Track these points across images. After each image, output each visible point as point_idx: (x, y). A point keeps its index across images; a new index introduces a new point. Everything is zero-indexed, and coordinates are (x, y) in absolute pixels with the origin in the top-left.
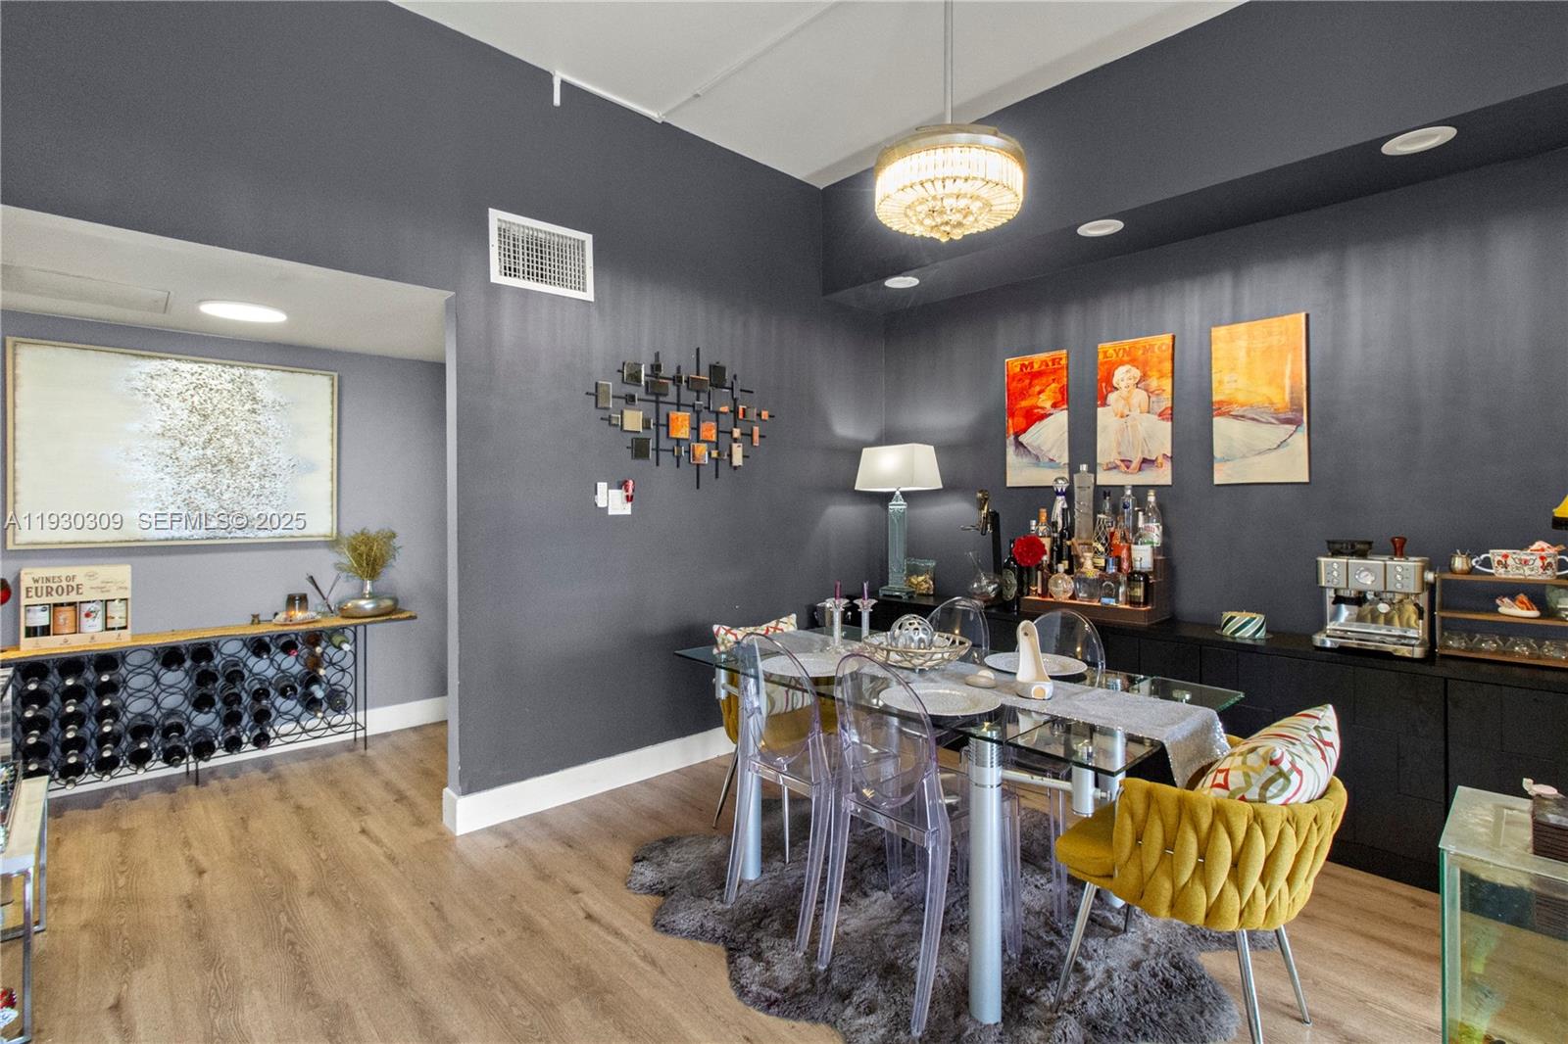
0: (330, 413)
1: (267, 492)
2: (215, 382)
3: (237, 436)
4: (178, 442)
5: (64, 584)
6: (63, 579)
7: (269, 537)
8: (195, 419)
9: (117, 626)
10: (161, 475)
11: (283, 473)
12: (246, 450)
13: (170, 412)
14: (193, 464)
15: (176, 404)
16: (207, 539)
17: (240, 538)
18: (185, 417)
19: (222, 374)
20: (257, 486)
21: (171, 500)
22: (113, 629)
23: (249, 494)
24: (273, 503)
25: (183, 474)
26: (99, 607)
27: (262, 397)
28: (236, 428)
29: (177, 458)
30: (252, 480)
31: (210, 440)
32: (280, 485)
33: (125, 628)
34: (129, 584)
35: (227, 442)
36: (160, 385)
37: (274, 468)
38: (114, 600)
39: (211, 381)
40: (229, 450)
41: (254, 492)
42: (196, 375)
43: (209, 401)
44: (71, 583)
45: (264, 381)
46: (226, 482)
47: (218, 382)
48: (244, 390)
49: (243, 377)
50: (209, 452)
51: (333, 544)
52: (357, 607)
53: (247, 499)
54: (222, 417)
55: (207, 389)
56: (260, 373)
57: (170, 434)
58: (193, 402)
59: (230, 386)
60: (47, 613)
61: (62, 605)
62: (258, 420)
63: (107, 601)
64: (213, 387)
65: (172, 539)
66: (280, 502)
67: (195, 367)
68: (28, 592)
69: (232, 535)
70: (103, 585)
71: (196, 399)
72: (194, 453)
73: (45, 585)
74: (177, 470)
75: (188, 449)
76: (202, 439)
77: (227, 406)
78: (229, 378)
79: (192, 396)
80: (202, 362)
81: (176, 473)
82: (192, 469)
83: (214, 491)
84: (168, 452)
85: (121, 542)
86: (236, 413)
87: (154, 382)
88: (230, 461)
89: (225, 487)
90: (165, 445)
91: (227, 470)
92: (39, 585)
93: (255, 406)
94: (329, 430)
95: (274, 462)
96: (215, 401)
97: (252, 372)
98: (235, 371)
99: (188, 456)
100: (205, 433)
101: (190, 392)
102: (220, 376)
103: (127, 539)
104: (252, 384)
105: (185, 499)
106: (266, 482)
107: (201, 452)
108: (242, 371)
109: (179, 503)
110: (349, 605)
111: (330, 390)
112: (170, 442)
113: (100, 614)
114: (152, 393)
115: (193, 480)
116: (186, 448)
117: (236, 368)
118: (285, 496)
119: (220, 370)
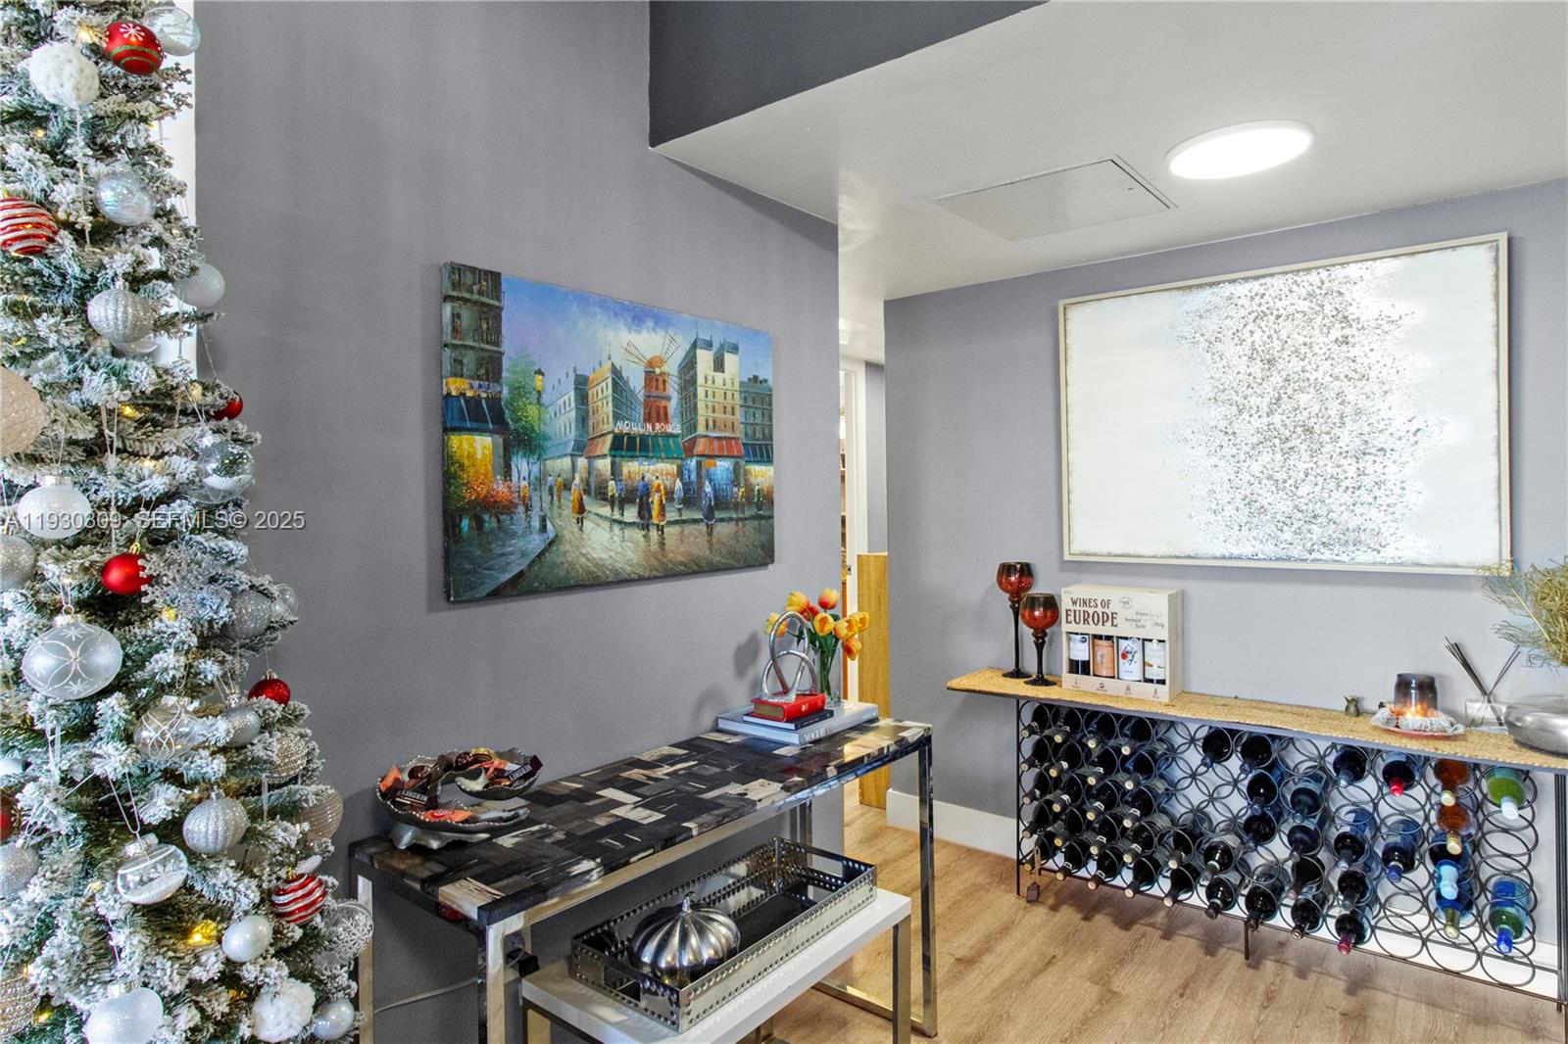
0: (1492, 317)
1: (1368, 481)
2: (1284, 303)
3: (1319, 387)
4: (1235, 408)
5: (1100, 610)
6: (1099, 603)
7: (1374, 564)
8: (1257, 368)
9: (1155, 678)
10: (1214, 460)
11: (1398, 445)
12: (1334, 409)
13: (1224, 362)
14: (1255, 440)
15: (1230, 349)
16: (1277, 559)
17: (1327, 561)
18: (1242, 368)
19: (1295, 288)
20: (1352, 472)
21: (1227, 497)
22: (1151, 681)
23: (1339, 486)
24: (1379, 501)
25: (1242, 457)
26: (1136, 646)
27: (1358, 314)
28: (1315, 375)
29: (1234, 433)
30: (1342, 461)
31: (1279, 399)
32: (1392, 469)
33: (1162, 682)
34: (1165, 620)
35: (1303, 399)
36: (1211, 325)
37: (1382, 438)
38: (1151, 640)
39: (1279, 304)
40: (1306, 413)
41: (1347, 483)
42: (1257, 299)
43: (1275, 337)
44: (1105, 610)
45: (1361, 285)
46: (1302, 466)
47: (1287, 302)
48: (1328, 308)
49: (1327, 284)
50: (1277, 419)
51: (1497, 584)
52: (1544, 729)
53: (1336, 495)
54: (1294, 360)
55: (1273, 318)
56: (1353, 271)
57: (1223, 397)
58: (1253, 342)
59: (1304, 306)
60: (1086, 644)
61: (1100, 637)
62: (1351, 355)
63: (1144, 640)
64: (1281, 311)
65: (1230, 558)
66: (1390, 501)
67: (1256, 286)
68: (1067, 615)
69: (1315, 555)
70: (1139, 617)
71: (1257, 337)
72: (1256, 423)
73: (1082, 609)
74: (1234, 451)
75: (1247, 418)
76: (1267, 399)
77: (1301, 340)
78: (1304, 293)
79: (1252, 332)
80: (1264, 276)
81: (1233, 456)
82: (1253, 448)
83: (1285, 482)
84: (1222, 424)
85: (1169, 557)
86: (1316, 348)
87: (1203, 322)
88: (1309, 431)
89: (1302, 475)
90: (1217, 414)
91: (1304, 447)
92: (1077, 608)
93: (1347, 331)
94: (1492, 354)
95: (1381, 426)
96: (1283, 335)
97: (1339, 273)
98: (1314, 277)
99: (1248, 428)
100: (1271, 390)
101: (1249, 328)
102: (1291, 291)
103: (1177, 554)
104: (1340, 293)
105: (1246, 497)
106: (1367, 463)
107: (1265, 420)
108: (1324, 274)
109: (1239, 502)
110: (1529, 719)
111: (1491, 272)
112: (1224, 410)
113: (1138, 656)
114: (1202, 339)
115: (1256, 468)
116: (1245, 415)
117: (1314, 273)
118: (1403, 489)
119: (1290, 281)
